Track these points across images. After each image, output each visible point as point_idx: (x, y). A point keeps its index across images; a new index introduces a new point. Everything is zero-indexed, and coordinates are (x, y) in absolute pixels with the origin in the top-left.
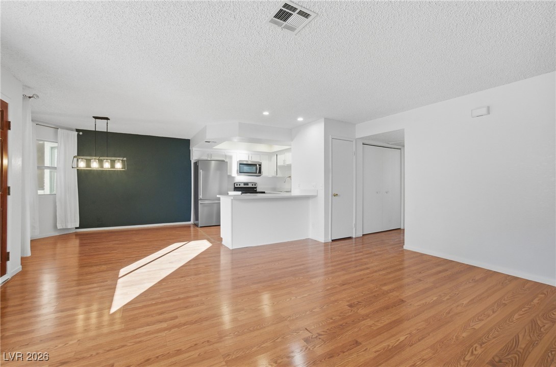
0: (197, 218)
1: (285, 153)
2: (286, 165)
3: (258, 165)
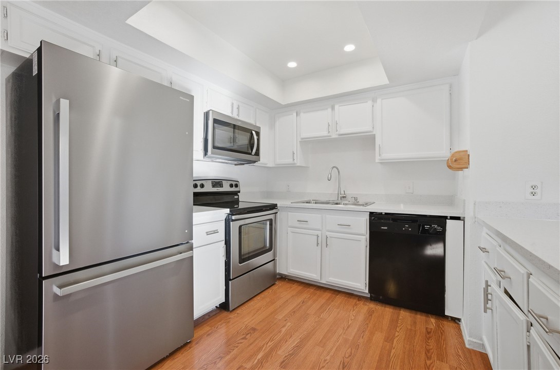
1: (337, 107)
2: (334, 136)
3: (254, 132)
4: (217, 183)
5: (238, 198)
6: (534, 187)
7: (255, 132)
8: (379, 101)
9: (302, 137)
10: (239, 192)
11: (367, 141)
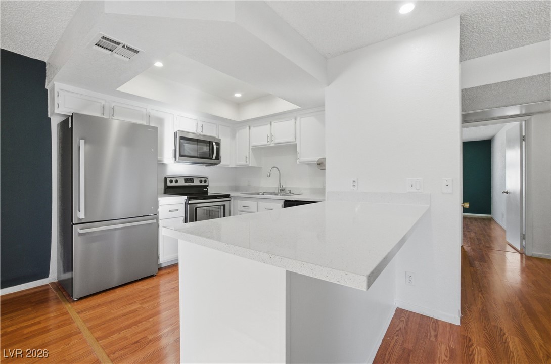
0: (68, 263)
1: (273, 123)
2: (272, 145)
3: (214, 144)
4: (189, 179)
5: (207, 190)
6: (354, 182)
7: (216, 143)
8: (298, 119)
9: (253, 145)
10: (208, 186)
11: (291, 148)
